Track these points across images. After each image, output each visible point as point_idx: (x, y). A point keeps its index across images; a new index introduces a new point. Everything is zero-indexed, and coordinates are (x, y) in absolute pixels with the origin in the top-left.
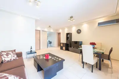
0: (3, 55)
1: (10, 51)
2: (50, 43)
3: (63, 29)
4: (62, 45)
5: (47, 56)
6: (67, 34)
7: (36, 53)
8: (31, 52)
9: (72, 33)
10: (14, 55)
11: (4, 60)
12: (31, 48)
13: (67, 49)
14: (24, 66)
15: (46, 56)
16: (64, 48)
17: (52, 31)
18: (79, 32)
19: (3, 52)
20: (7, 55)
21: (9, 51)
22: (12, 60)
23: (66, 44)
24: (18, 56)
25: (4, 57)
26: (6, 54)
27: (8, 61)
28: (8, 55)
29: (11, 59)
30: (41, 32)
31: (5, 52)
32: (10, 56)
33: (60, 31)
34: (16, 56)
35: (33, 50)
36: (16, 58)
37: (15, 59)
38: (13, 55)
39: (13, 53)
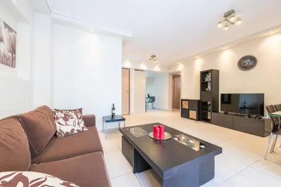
0: (57, 118)
1: (72, 111)
2: (152, 99)
3: (189, 62)
4: (186, 106)
5: (158, 129)
6: (204, 74)
7: (124, 120)
8: (113, 118)
9: (218, 71)
10: (80, 121)
11: (60, 130)
12: (114, 109)
13: (202, 117)
14: (102, 151)
15: (155, 131)
16: (193, 114)
17: (157, 69)
18: (247, 63)
19: (58, 110)
20: (66, 119)
21: (70, 111)
22: (75, 132)
23: (199, 101)
24: (86, 125)
25: (59, 123)
26: (63, 116)
27: (67, 134)
28: (68, 120)
29: (73, 130)
30: (133, 72)
31: (62, 111)
32: (70, 122)
33: (180, 68)
34: (83, 122)
35: (118, 113)
36: (83, 128)
37: (81, 130)
38: (77, 121)
39: (77, 116)
